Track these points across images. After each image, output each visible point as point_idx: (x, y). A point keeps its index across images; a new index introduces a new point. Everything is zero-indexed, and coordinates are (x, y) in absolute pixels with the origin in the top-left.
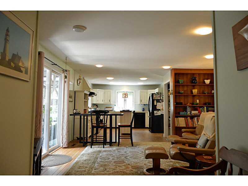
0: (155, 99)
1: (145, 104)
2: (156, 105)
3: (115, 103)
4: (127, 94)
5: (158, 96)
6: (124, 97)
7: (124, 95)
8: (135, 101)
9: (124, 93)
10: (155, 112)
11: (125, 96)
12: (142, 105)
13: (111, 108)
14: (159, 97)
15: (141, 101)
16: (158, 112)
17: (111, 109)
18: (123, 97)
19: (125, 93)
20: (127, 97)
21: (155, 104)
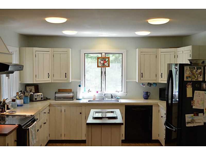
0: (190, 79)
1: (151, 82)
2: (192, 99)
3: (80, 79)
4: (109, 58)
5: (199, 71)
6: (100, 65)
7: (100, 60)
8: (126, 75)
9: (100, 56)
10: (188, 117)
11: (104, 64)
12: (143, 84)
13: (70, 91)
14: (200, 74)
15: (141, 75)
16: (196, 118)
17: (71, 95)
18: (98, 66)
19: (103, 54)
20: (109, 66)
21: (189, 94)
